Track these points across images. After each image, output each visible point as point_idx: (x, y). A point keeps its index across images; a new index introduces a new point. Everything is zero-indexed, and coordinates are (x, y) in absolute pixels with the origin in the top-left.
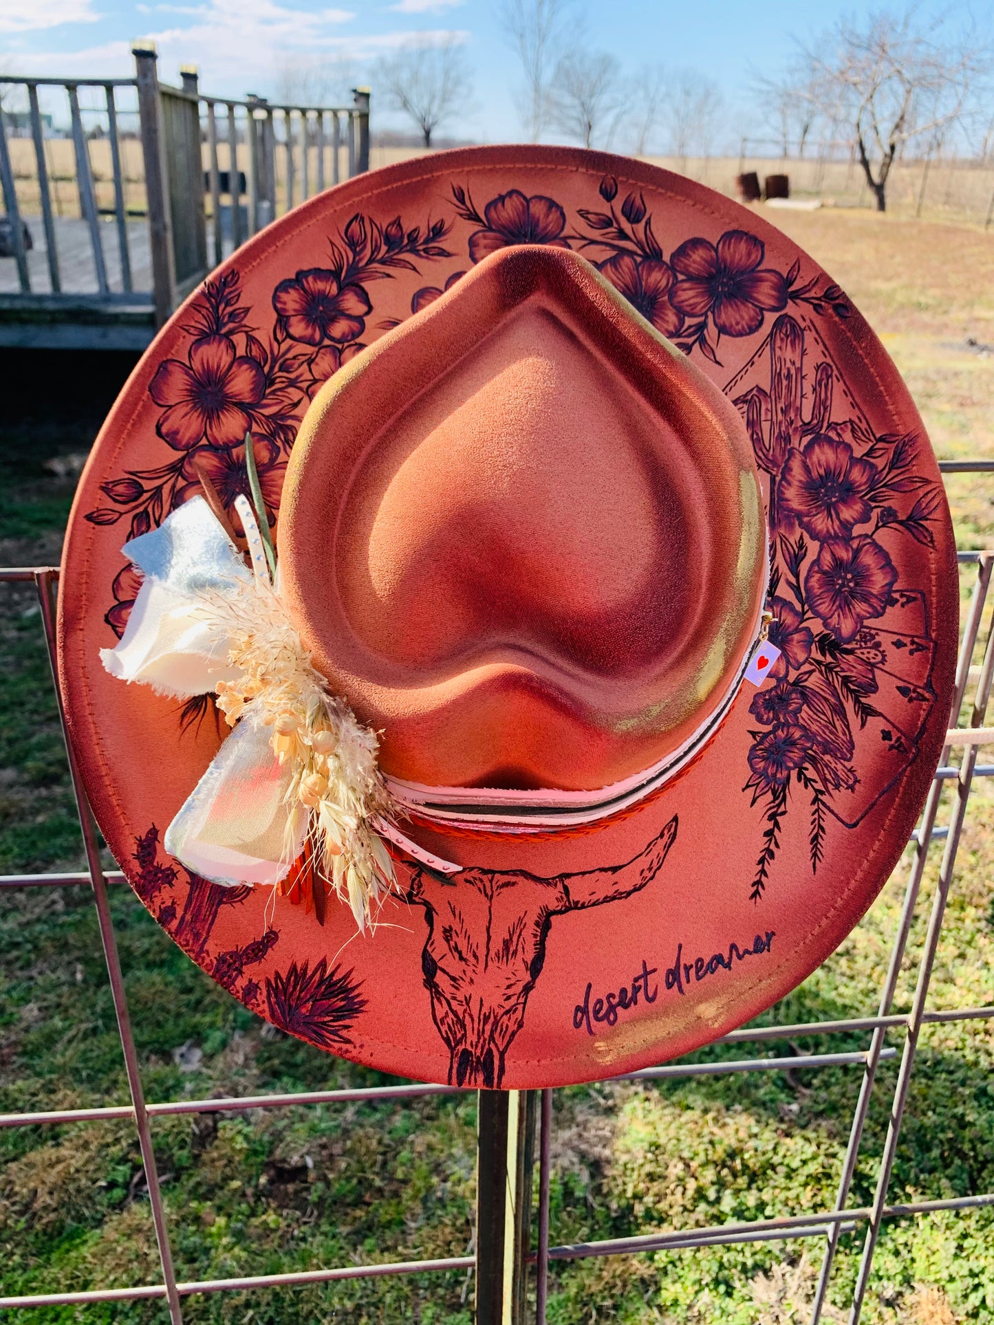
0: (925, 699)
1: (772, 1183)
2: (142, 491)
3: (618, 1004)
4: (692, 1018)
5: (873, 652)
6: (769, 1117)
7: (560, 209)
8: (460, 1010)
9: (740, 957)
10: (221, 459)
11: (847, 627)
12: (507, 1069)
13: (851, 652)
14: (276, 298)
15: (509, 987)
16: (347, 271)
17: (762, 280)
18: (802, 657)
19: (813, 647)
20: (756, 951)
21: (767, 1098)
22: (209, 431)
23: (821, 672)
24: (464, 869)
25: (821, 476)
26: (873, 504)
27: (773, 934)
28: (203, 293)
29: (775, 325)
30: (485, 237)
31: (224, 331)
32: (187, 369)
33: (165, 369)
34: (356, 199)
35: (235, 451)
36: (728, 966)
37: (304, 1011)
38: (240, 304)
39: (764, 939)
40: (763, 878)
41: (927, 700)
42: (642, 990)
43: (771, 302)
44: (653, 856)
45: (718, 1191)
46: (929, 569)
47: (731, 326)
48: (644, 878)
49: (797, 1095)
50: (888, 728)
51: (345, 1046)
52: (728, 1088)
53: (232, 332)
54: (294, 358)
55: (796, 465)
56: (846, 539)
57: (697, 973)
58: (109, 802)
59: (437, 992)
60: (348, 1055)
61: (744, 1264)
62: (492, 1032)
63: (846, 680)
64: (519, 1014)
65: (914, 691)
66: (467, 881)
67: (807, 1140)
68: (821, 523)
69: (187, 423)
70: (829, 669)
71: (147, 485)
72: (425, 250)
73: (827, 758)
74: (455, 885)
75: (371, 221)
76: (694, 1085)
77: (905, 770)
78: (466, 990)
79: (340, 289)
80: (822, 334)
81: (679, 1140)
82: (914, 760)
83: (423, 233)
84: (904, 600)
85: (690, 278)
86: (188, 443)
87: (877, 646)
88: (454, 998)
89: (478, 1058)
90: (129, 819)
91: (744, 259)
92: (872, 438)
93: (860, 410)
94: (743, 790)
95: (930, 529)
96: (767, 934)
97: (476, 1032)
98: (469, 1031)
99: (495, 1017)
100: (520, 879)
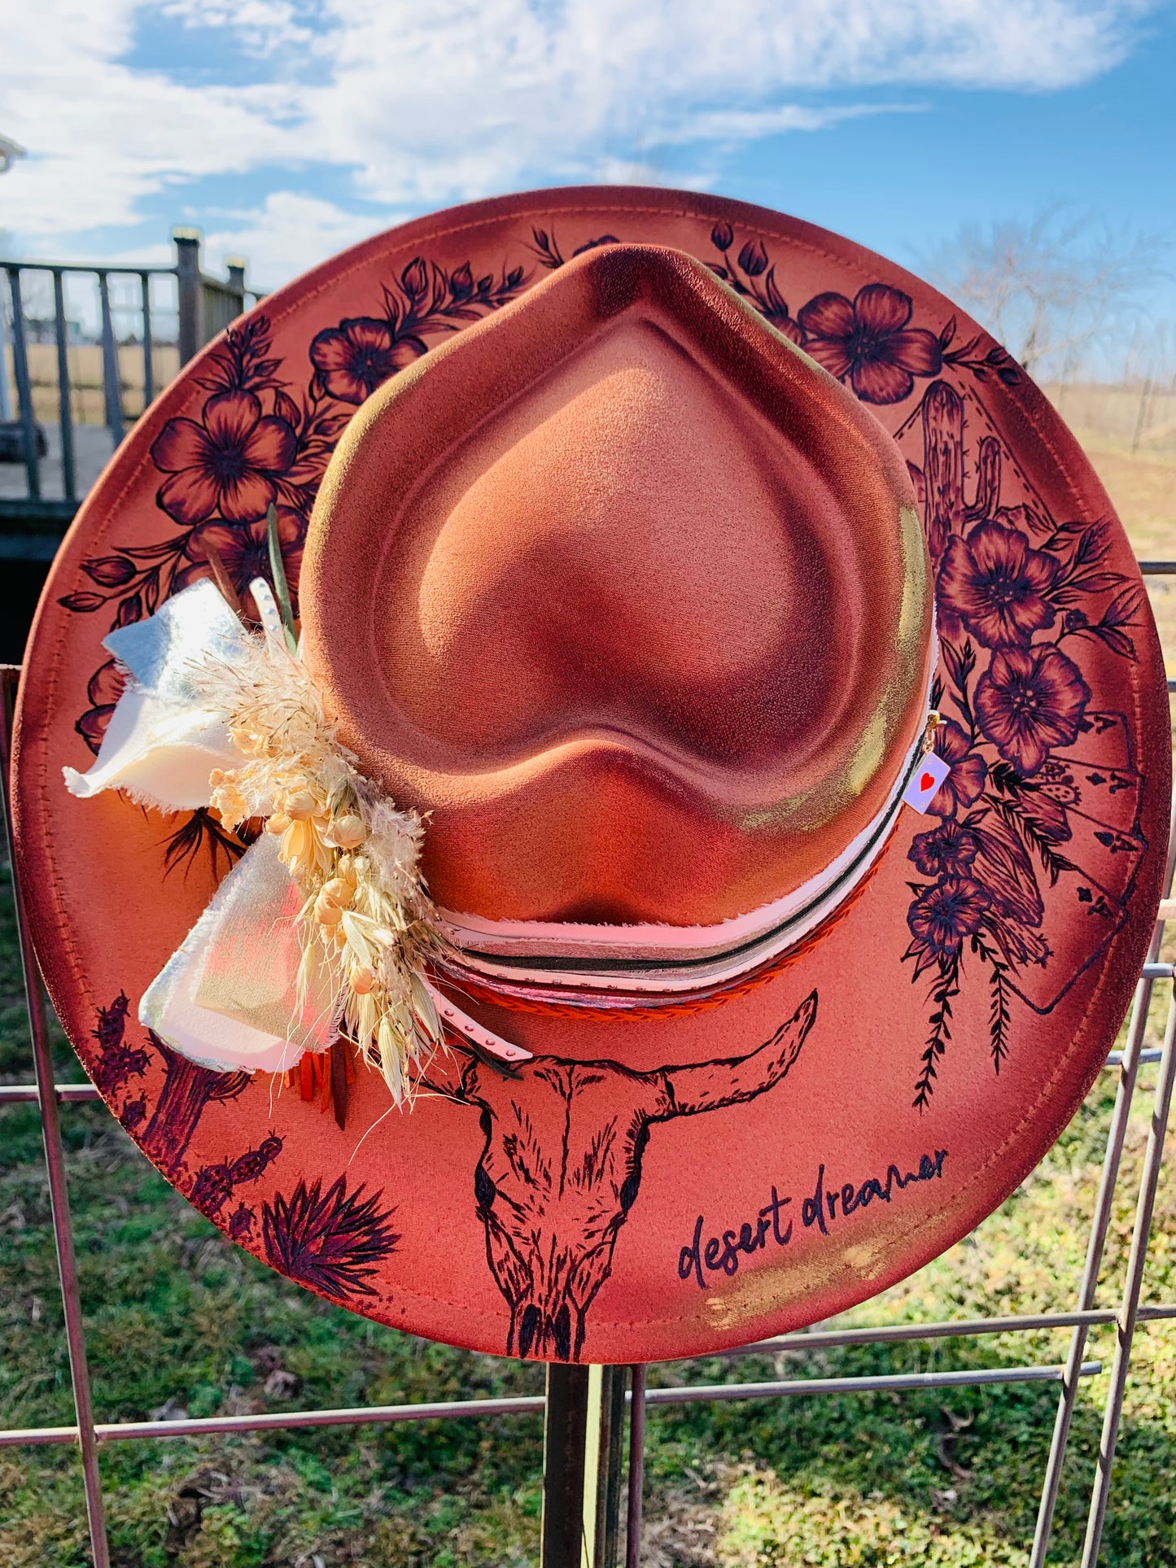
0: (1132, 848)
3: (740, 1246)
4: (840, 1268)
5: (1063, 788)
6: (918, 1508)
8: (525, 1251)
9: (902, 1184)
10: (235, 535)
11: (1029, 756)
13: (1035, 788)
14: (314, 349)
15: (592, 1220)
16: (402, 322)
17: (910, 341)
18: (973, 791)
19: (987, 780)
20: (923, 1176)
21: (916, 1481)
22: (222, 502)
23: (998, 812)
25: (990, 570)
26: (1056, 606)
27: (945, 1153)
28: (224, 342)
29: (928, 392)
31: (247, 386)
32: (199, 429)
33: (173, 428)
34: (417, 241)
35: (254, 527)
36: (885, 1196)
37: (313, 1248)
38: (270, 356)
39: (933, 1160)
40: (931, 1079)
41: (1136, 849)
42: (771, 1228)
43: (922, 366)
46: (1131, 686)
47: (874, 392)
49: (954, 1478)
50: (1086, 885)
51: (368, 1299)
52: (865, 1469)
53: (258, 387)
54: (334, 419)
55: (959, 555)
56: (1025, 649)
57: (844, 1205)
58: (65, 962)
59: (494, 1225)
60: (371, 1311)
62: (568, 1282)
63: (1030, 824)
65: (1118, 838)
66: (537, 1074)
67: (969, 1538)
68: (992, 626)
69: (196, 492)
70: (1008, 807)
71: (140, 565)
72: (499, 300)
73: (1009, 922)
74: (521, 1078)
75: (435, 267)
77: (1111, 939)
78: (533, 1222)
79: (395, 343)
80: (986, 403)
81: (802, 1538)
82: (1121, 927)
83: (498, 280)
84: (1100, 724)
85: (822, 337)
86: (196, 514)
87: (1068, 781)
88: (518, 1234)
89: (549, 1318)
90: (90, 984)
91: (888, 317)
92: (1052, 527)
93: (1035, 492)
94: (902, 960)
95: (1130, 636)
96: (937, 1153)
97: (546, 1281)
98: (536, 1283)
99: (573, 1262)
100: (608, 1073)
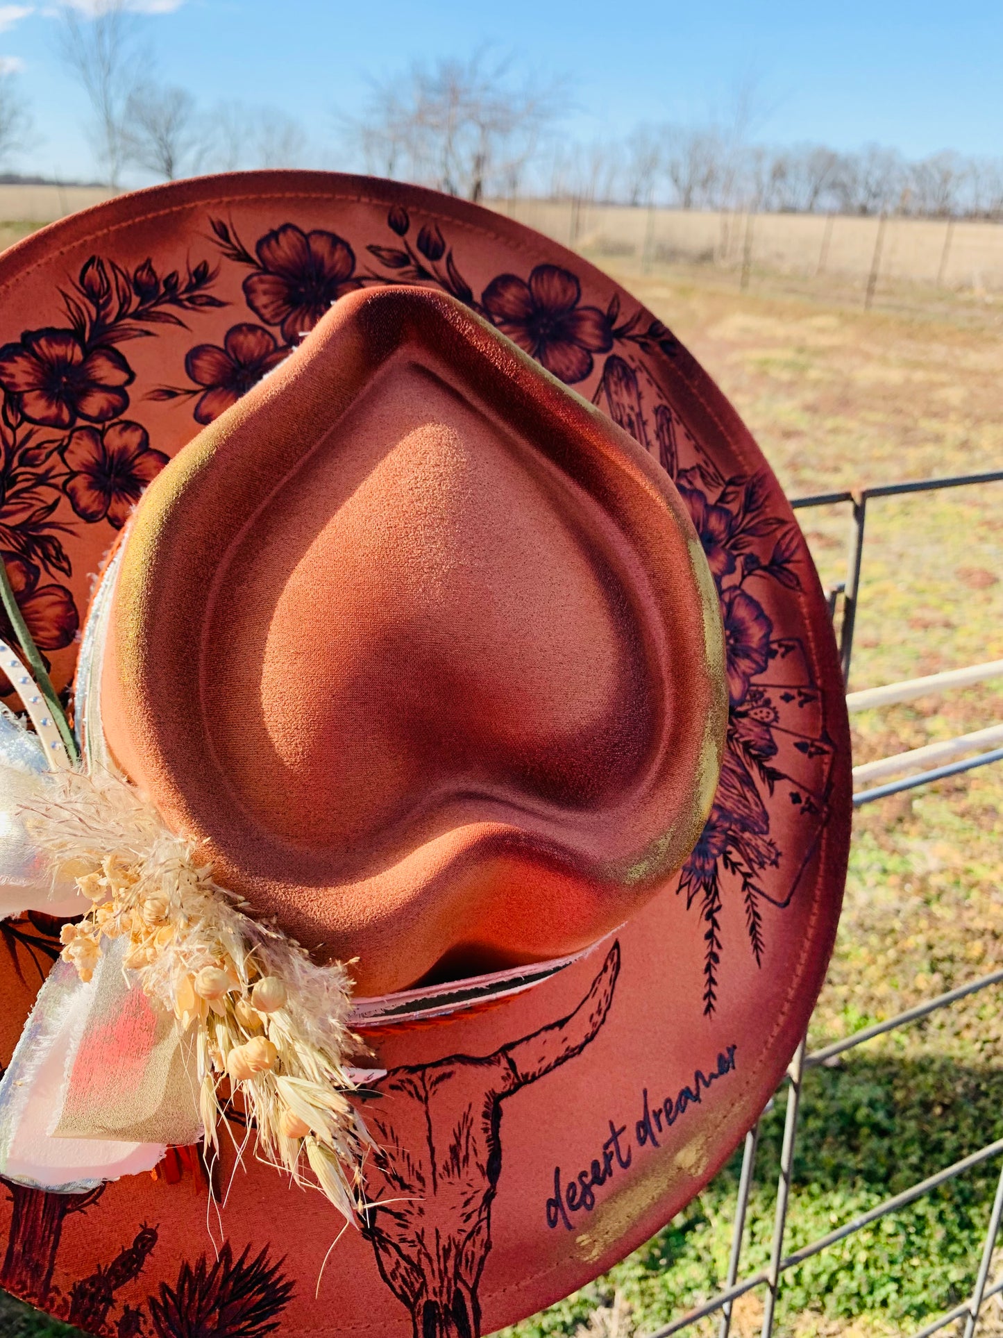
0: (824, 752)
3: (593, 1182)
4: (673, 1173)
5: (765, 710)
7: (346, 245)
8: (412, 1252)
9: (707, 1084)
11: (736, 688)
12: (483, 1308)
13: (745, 714)
15: (467, 1203)
16: (91, 330)
17: (583, 319)
20: (721, 1072)
24: (389, 1072)
26: (735, 553)
27: (734, 1047)
29: (606, 367)
30: (262, 281)
34: (89, 238)
36: (697, 1098)
37: (210, 1325)
39: (727, 1055)
40: (714, 988)
41: (827, 752)
42: (615, 1158)
43: (597, 343)
44: (600, 995)
46: (801, 613)
47: (562, 371)
48: (594, 1025)
50: (795, 789)
54: (39, 446)
57: (667, 1115)
59: (382, 1240)
61: (564, 1323)
62: (457, 1266)
63: (747, 746)
64: (484, 1234)
65: (812, 745)
70: (730, 736)
72: (190, 300)
73: (747, 835)
74: (378, 1095)
75: (114, 267)
77: (821, 832)
78: (416, 1223)
79: (88, 354)
80: (654, 374)
82: (828, 820)
83: (183, 277)
84: (783, 650)
85: (508, 320)
87: (767, 703)
88: (404, 1240)
89: (446, 1307)
91: (561, 297)
92: (721, 482)
93: (705, 453)
94: (677, 892)
95: (796, 571)
96: (729, 1050)
97: (437, 1273)
98: (429, 1276)
99: (457, 1247)
100: (457, 1067)
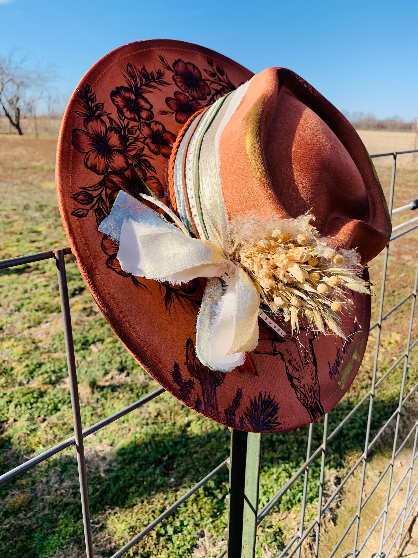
1: (181, 512)
2: (93, 198)
3: (337, 366)
6: (167, 489)
7: (197, 68)
8: (303, 391)
10: (122, 178)
12: (323, 406)
14: (112, 100)
15: (312, 374)
16: (134, 89)
20: (355, 331)
21: (162, 482)
22: (110, 165)
30: (177, 78)
31: (96, 114)
32: (87, 134)
33: (76, 134)
34: (125, 56)
38: (98, 101)
39: (355, 326)
45: (164, 529)
49: (170, 475)
51: (280, 426)
52: (145, 488)
53: (100, 115)
54: (132, 128)
57: (347, 344)
58: (151, 359)
59: (296, 387)
62: (314, 394)
64: (317, 384)
66: (287, 338)
67: (185, 488)
69: (98, 161)
71: (94, 194)
75: (135, 67)
76: (131, 495)
78: (302, 382)
79: (136, 97)
81: (139, 519)
83: (155, 74)
86: (103, 171)
88: (301, 387)
89: (315, 406)
90: (163, 364)
97: (310, 397)
99: (313, 388)
